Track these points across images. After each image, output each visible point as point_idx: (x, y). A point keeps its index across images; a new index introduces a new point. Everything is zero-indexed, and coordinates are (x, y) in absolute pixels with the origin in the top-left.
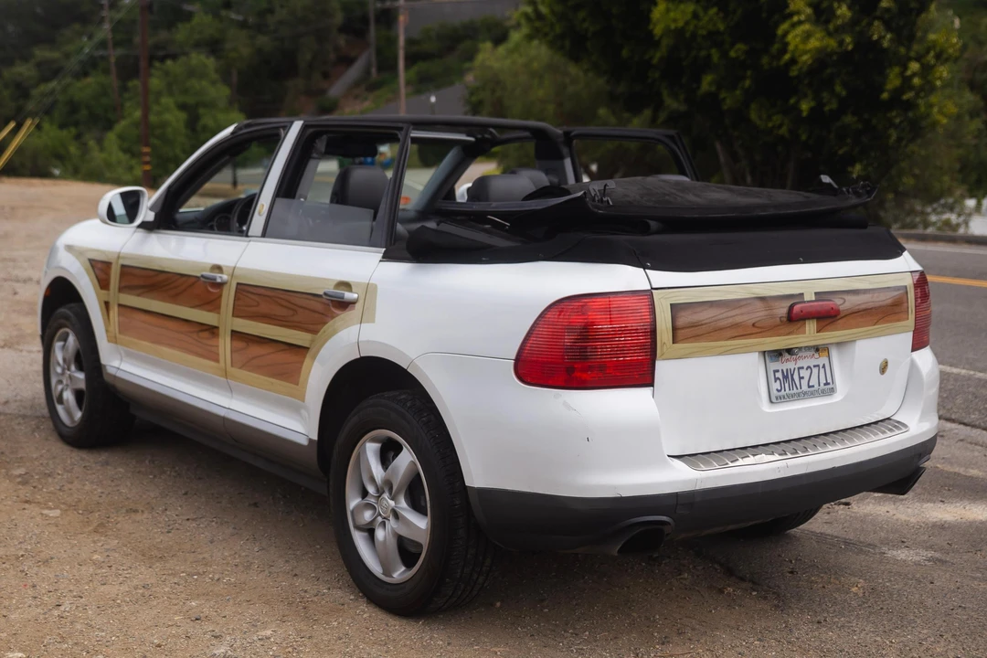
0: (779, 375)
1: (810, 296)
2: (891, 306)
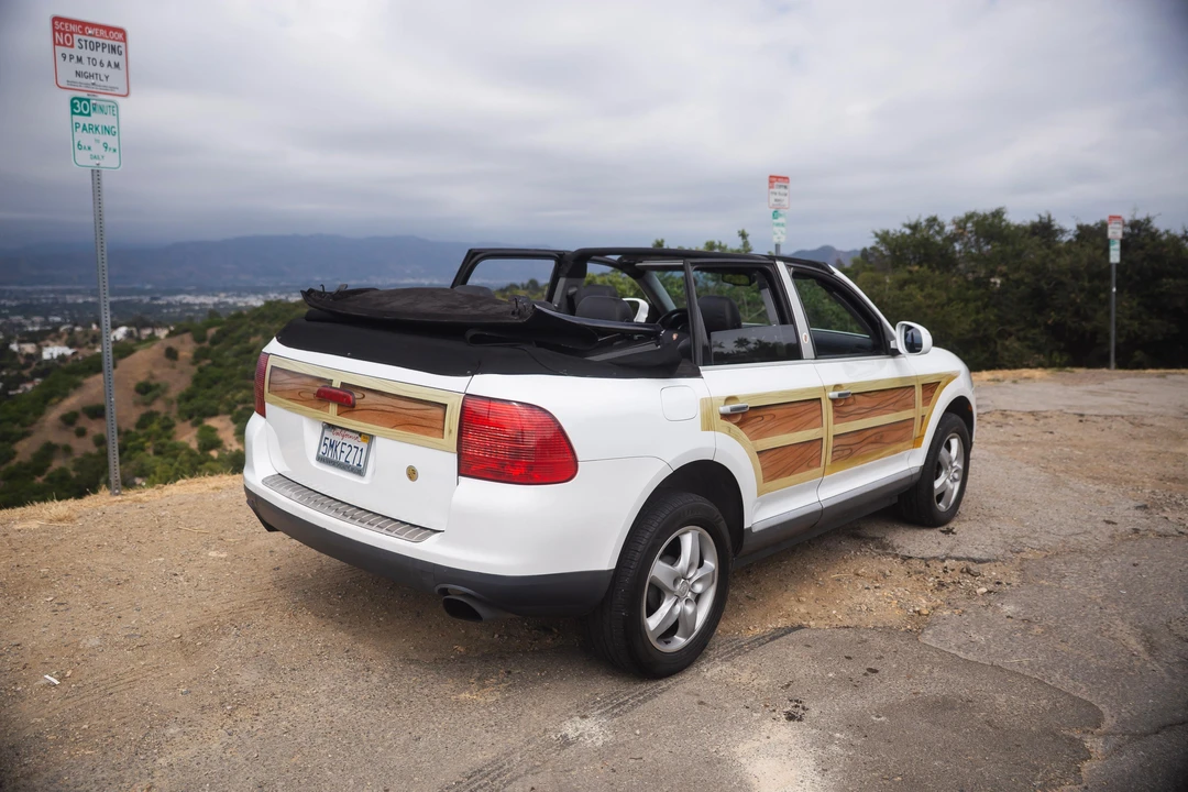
0: (328, 442)
1: (337, 384)
2: (415, 417)
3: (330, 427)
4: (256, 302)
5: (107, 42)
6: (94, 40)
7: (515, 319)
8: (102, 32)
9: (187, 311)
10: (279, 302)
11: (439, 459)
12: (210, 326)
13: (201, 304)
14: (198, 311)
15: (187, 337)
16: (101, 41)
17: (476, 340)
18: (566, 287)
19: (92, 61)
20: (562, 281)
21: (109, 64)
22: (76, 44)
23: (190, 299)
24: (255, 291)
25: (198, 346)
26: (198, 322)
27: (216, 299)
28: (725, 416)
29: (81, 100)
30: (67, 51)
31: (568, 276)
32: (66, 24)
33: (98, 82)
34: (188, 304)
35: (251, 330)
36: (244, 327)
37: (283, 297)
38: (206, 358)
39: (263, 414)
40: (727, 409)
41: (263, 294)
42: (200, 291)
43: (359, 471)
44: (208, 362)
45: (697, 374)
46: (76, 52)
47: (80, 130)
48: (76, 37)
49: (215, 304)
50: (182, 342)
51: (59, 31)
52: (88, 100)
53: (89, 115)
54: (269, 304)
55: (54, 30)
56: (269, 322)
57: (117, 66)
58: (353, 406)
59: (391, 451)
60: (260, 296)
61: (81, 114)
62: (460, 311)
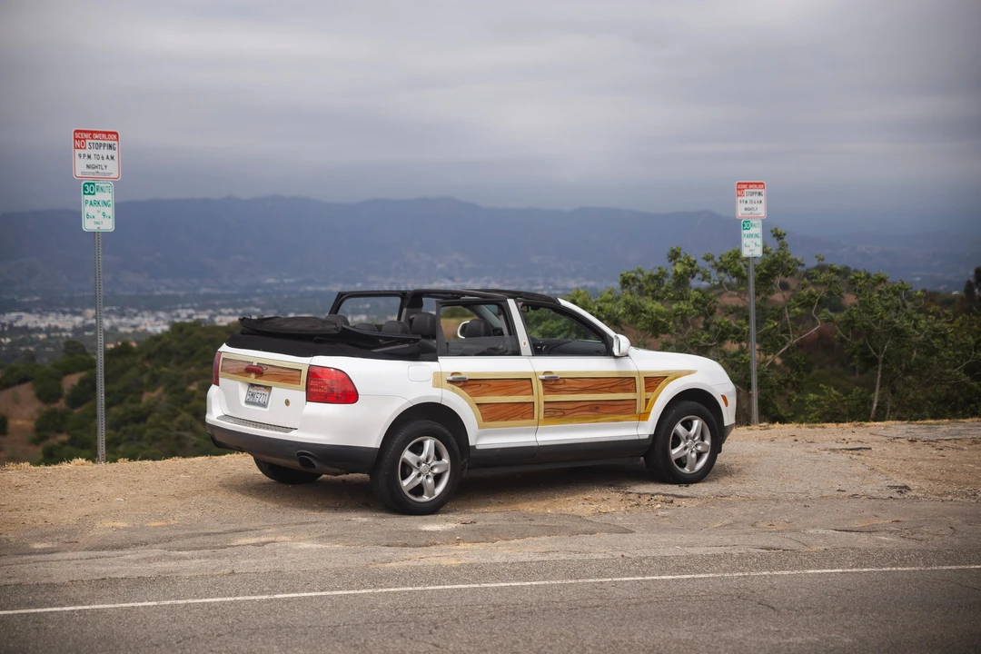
0: (250, 393)
1: (255, 364)
2: (288, 376)
3: (252, 385)
4: (155, 325)
5: (106, 142)
6: (99, 142)
7: (335, 332)
8: (104, 136)
9: (23, 343)
10: (197, 323)
11: (298, 395)
12: (68, 371)
13: (49, 330)
14: (43, 344)
15: (25, 391)
16: (102, 142)
17: (318, 342)
18: (408, 314)
19: (97, 156)
20: (405, 310)
21: (108, 158)
22: (88, 146)
23: (29, 320)
24: (153, 305)
25: (45, 408)
26: (45, 362)
27: (78, 320)
28: (449, 382)
29: (89, 184)
30: (82, 152)
31: (408, 307)
32: (82, 134)
33: (100, 171)
34: (25, 329)
35: (145, 379)
36: (133, 372)
37: (204, 316)
38: (60, 432)
39: (217, 384)
40: (451, 378)
41: (168, 311)
42: (46, 307)
43: (264, 405)
44: (64, 437)
45: (436, 360)
46: (87, 152)
47: (88, 205)
48: (88, 141)
49: (75, 330)
50: (17, 401)
51: (77, 139)
52: (94, 184)
53: (94, 194)
54: (178, 329)
55: (75, 139)
56: (179, 363)
57: (112, 158)
58: (262, 373)
59: (279, 393)
60: (162, 314)
61: (89, 194)
62: (315, 329)
